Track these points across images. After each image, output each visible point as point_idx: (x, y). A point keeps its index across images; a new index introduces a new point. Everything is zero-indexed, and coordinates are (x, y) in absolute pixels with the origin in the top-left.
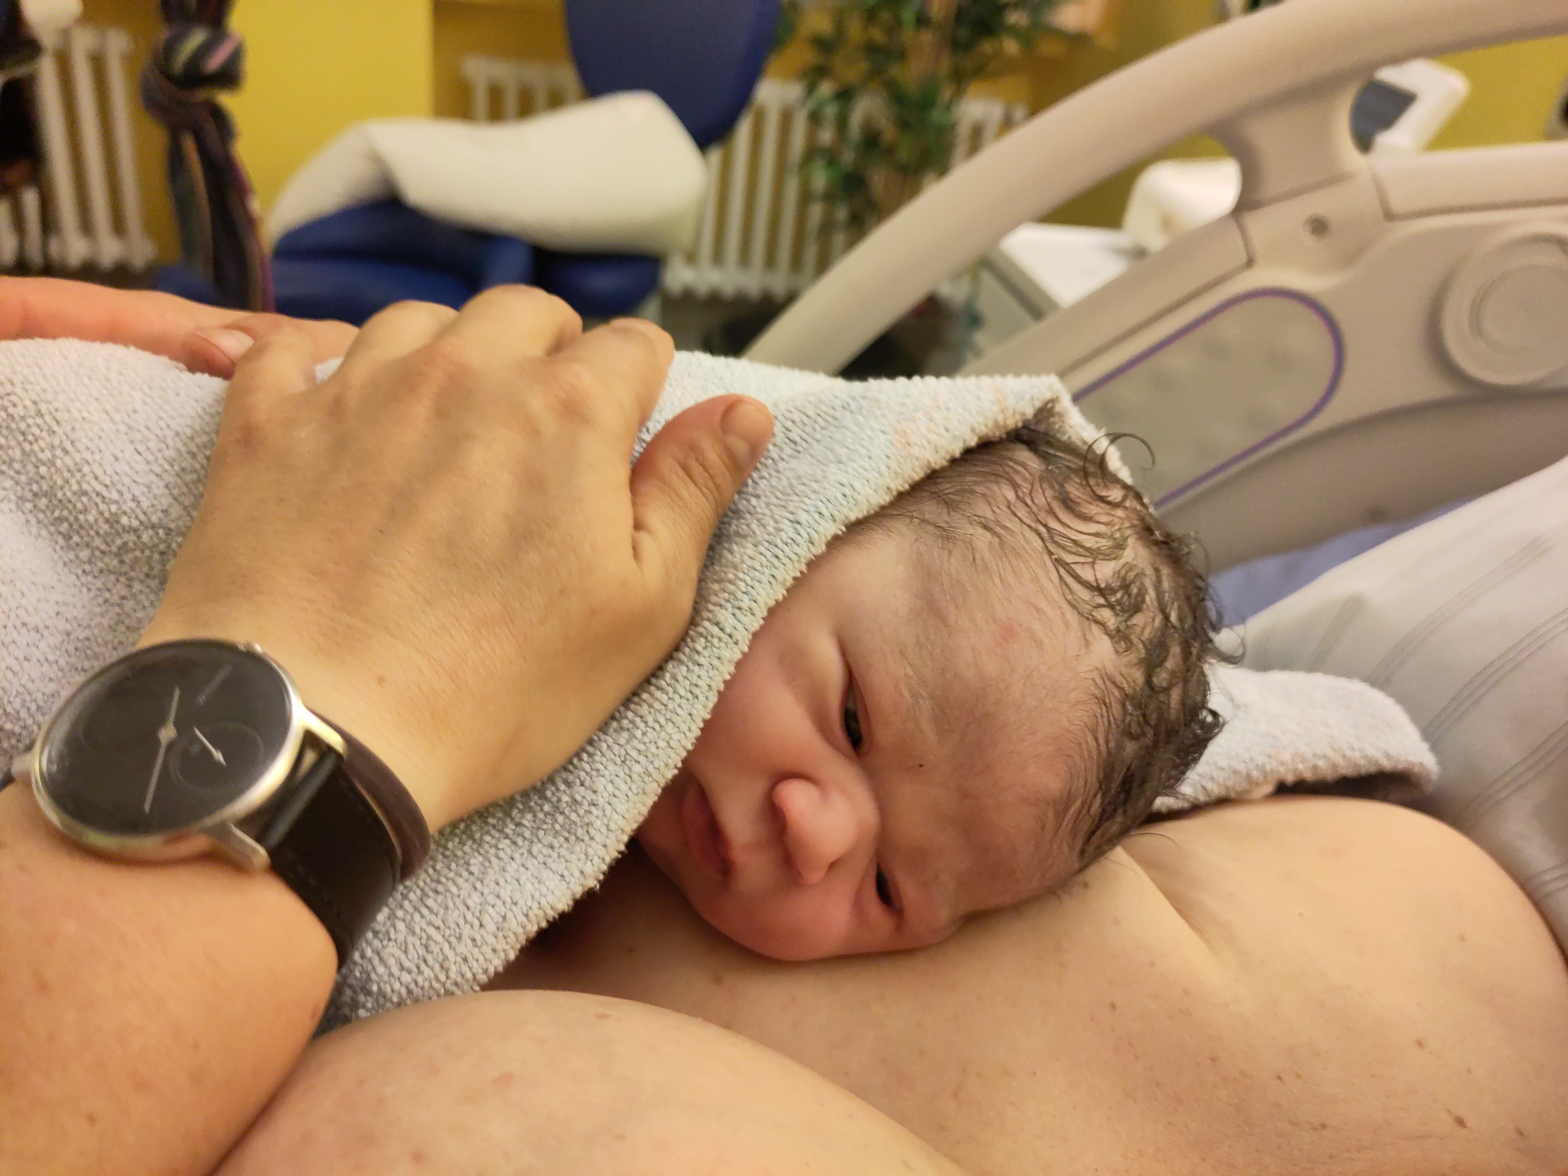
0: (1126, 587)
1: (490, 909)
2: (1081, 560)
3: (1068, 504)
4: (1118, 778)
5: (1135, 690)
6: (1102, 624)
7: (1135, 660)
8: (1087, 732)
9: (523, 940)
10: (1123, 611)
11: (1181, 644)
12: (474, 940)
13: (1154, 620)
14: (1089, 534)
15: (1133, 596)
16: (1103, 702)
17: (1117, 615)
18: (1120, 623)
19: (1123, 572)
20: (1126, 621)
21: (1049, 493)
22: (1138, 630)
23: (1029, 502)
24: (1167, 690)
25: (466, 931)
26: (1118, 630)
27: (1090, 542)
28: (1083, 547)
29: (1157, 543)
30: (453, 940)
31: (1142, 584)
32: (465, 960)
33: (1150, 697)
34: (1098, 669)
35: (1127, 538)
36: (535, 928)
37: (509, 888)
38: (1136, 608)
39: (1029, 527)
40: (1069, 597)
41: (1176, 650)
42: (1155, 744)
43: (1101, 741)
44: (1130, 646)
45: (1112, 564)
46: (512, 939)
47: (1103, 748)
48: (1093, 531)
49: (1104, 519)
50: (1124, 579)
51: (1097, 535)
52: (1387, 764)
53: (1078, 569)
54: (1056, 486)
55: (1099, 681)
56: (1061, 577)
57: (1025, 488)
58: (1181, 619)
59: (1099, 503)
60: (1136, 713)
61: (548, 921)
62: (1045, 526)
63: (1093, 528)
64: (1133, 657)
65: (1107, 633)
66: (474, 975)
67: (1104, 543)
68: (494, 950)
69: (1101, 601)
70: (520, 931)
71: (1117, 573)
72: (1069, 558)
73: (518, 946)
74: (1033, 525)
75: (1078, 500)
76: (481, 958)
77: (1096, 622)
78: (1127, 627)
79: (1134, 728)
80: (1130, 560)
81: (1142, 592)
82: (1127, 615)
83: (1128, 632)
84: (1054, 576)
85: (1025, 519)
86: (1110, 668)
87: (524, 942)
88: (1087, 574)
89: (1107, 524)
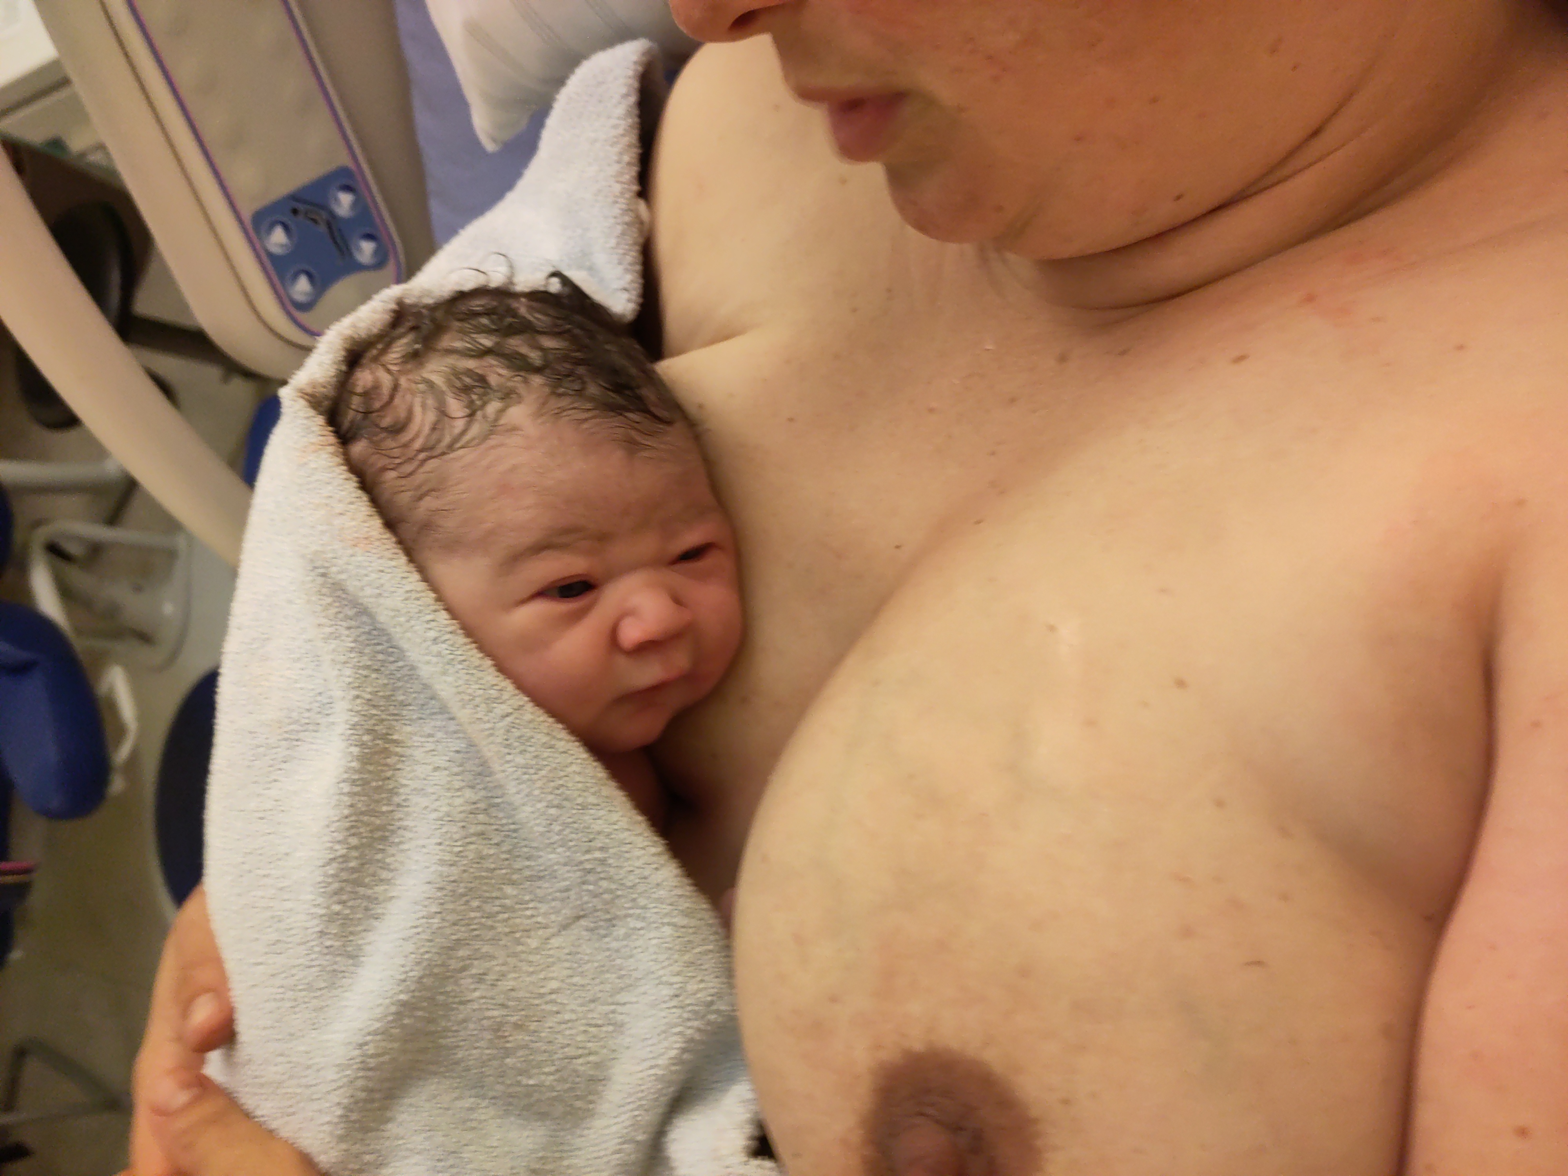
0: (466, 390)
2: (447, 427)
3: (398, 428)
4: (615, 398)
5: (547, 384)
7: (525, 384)
10: (486, 393)
13: (491, 365)
14: (424, 414)
15: (473, 383)
16: (557, 415)
17: (490, 399)
18: (497, 396)
19: (454, 390)
20: (495, 391)
22: (501, 381)
26: (503, 398)
27: (431, 417)
28: (436, 423)
31: (461, 371)
33: (552, 368)
34: (534, 420)
35: (422, 377)
38: (482, 380)
39: (419, 466)
40: (479, 440)
41: (514, 342)
43: (587, 415)
44: (514, 389)
45: (448, 398)
48: (420, 410)
49: (408, 397)
50: (460, 390)
51: (423, 407)
52: (633, 99)
53: (457, 431)
54: (382, 435)
55: (544, 418)
57: (386, 461)
62: (419, 453)
63: (418, 410)
65: (505, 409)
67: (430, 402)
69: (480, 413)
71: (457, 398)
72: (447, 440)
77: (497, 418)
78: (500, 390)
80: (442, 380)
81: (469, 372)
82: (489, 390)
83: (503, 391)
84: (461, 452)
88: (460, 425)
89: (415, 397)
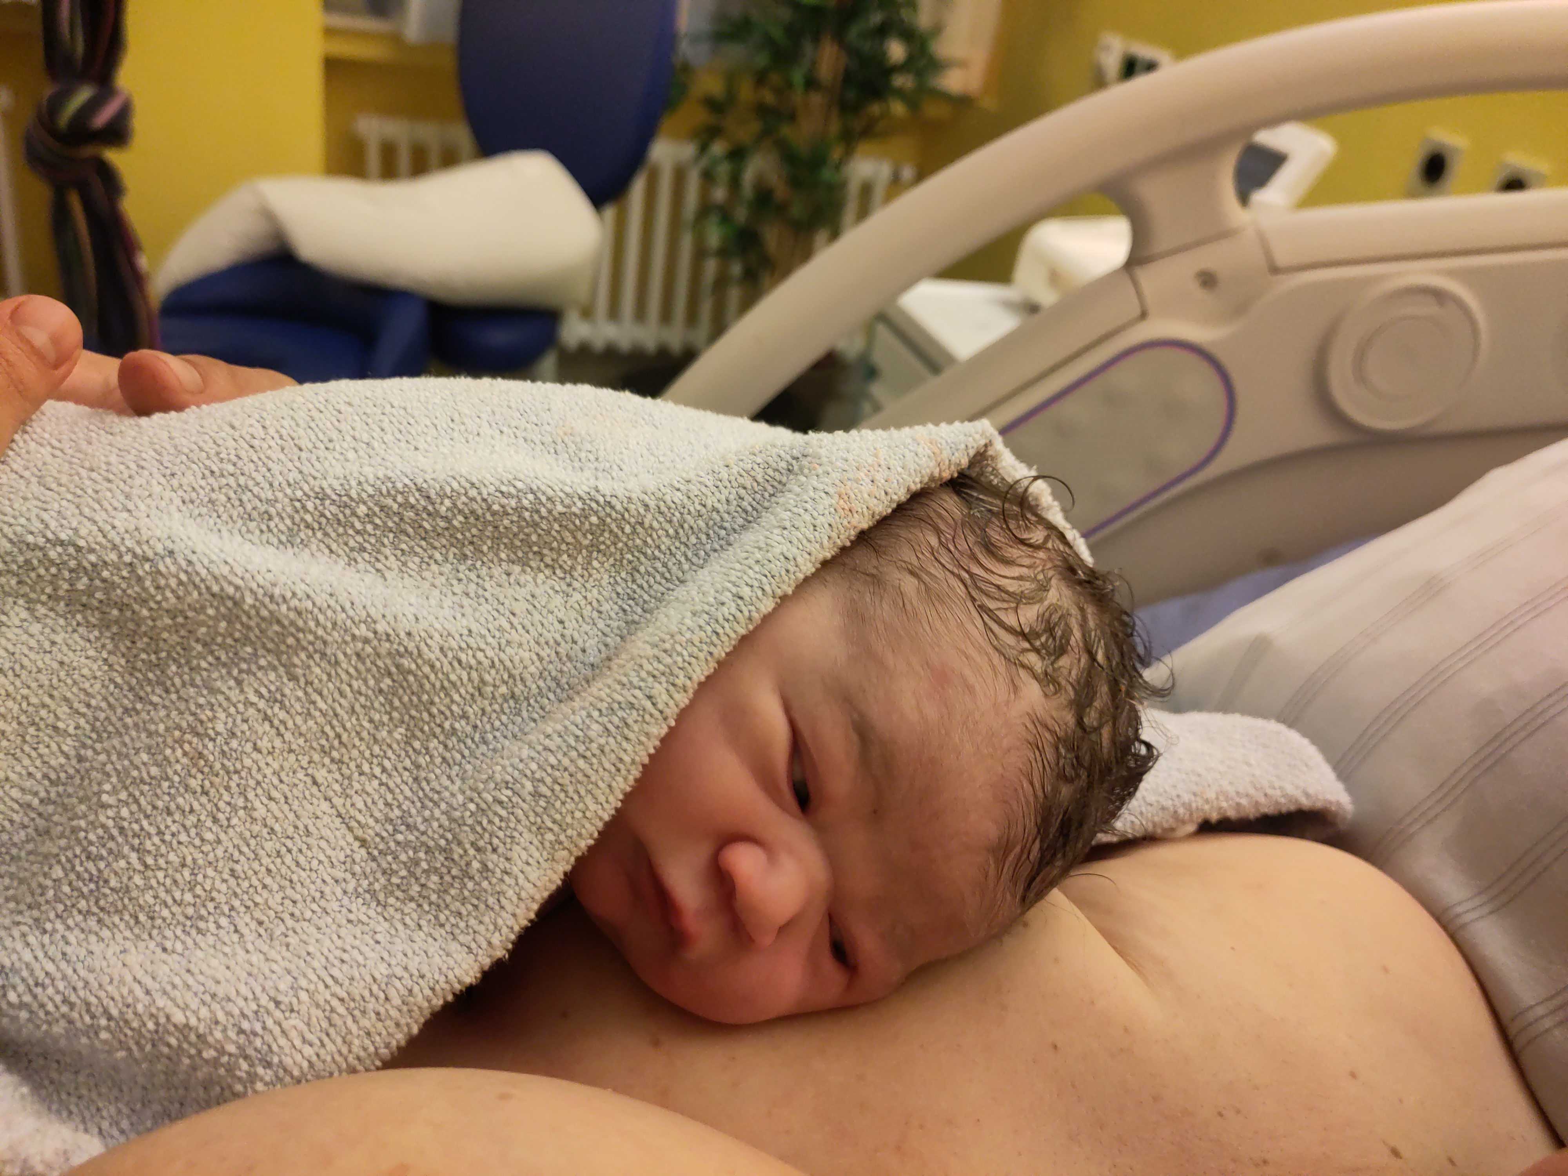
0: (1050, 629)
1: (397, 983)
2: (1005, 605)
3: (990, 549)
4: (1056, 823)
5: (1066, 732)
6: (1029, 669)
7: (1065, 703)
8: (1022, 778)
9: (427, 1013)
10: (1049, 654)
11: (1109, 682)
12: (378, 1014)
13: (1079, 660)
14: (1013, 578)
15: (1057, 639)
16: (1036, 747)
17: (1043, 659)
18: (1047, 666)
19: (1047, 614)
20: (1052, 664)
21: (971, 539)
22: (1065, 672)
23: (952, 549)
24: (1097, 729)
25: (372, 1005)
26: (1046, 674)
27: (1012, 586)
28: (1007, 592)
29: (1080, 583)
30: (357, 1013)
31: (1067, 625)
32: (368, 1034)
33: (1083, 739)
34: (1028, 714)
35: (1050, 579)
36: (441, 1002)
37: (417, 959)
39: (952, 573)
40: (995, 643)
41: (1104, 689)
42: (1090, 786)
43: (1037, 785)
44: (1059, 688)
45: (1036, 607)
46: (416, 1013)
47: (1040, 794)
48: (1016, 574)
49: (1027, 561)
50: (1048, 622)
51: (1020, 578)
54: (979, 532)
55: (1030, 726)
56: (985, 624)
57: (948, 534)
58: (1108, 658)
59: (1020, 547)
60: (1069, 756)
61: (454, 994)
62: (968, 572)
63: (1016, 571)
64: (1062, 699)
65: (1035, 677)
66: (376, 1048)
67: (1028, 586)
68: (398, 1025)
69: (1026, 645)
70: (426, 1004)
73: (422, 1020)
74: (956, 571)
75: (999, 545)
76: (384, 1032)
77: (1023, 666)
78: (1054, 670)
79: (1069, 771)
80: (1054, 601)
81: (1068, 634)
82: (1053, 658)
83: (1055, 675)
85: (947, 566)
86: (1040, 712)
87: (428, 1016)
89: (1028, 567)
